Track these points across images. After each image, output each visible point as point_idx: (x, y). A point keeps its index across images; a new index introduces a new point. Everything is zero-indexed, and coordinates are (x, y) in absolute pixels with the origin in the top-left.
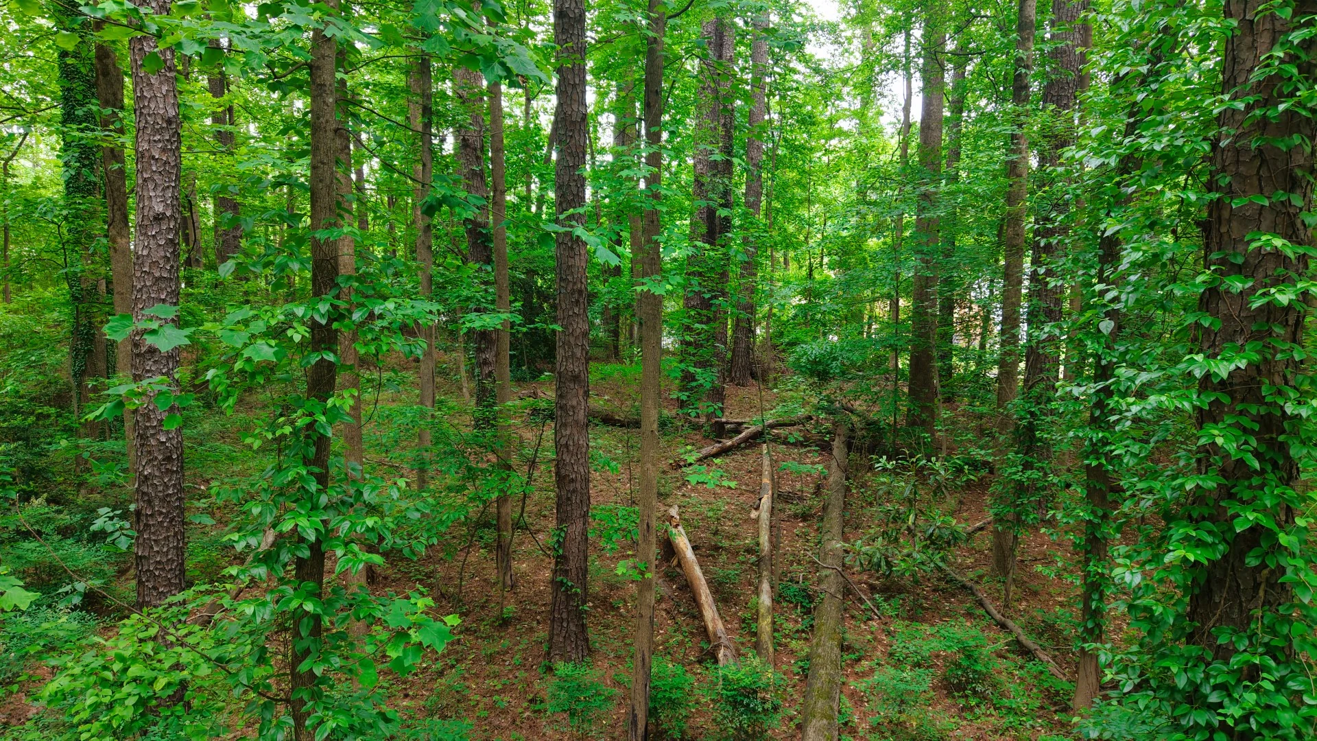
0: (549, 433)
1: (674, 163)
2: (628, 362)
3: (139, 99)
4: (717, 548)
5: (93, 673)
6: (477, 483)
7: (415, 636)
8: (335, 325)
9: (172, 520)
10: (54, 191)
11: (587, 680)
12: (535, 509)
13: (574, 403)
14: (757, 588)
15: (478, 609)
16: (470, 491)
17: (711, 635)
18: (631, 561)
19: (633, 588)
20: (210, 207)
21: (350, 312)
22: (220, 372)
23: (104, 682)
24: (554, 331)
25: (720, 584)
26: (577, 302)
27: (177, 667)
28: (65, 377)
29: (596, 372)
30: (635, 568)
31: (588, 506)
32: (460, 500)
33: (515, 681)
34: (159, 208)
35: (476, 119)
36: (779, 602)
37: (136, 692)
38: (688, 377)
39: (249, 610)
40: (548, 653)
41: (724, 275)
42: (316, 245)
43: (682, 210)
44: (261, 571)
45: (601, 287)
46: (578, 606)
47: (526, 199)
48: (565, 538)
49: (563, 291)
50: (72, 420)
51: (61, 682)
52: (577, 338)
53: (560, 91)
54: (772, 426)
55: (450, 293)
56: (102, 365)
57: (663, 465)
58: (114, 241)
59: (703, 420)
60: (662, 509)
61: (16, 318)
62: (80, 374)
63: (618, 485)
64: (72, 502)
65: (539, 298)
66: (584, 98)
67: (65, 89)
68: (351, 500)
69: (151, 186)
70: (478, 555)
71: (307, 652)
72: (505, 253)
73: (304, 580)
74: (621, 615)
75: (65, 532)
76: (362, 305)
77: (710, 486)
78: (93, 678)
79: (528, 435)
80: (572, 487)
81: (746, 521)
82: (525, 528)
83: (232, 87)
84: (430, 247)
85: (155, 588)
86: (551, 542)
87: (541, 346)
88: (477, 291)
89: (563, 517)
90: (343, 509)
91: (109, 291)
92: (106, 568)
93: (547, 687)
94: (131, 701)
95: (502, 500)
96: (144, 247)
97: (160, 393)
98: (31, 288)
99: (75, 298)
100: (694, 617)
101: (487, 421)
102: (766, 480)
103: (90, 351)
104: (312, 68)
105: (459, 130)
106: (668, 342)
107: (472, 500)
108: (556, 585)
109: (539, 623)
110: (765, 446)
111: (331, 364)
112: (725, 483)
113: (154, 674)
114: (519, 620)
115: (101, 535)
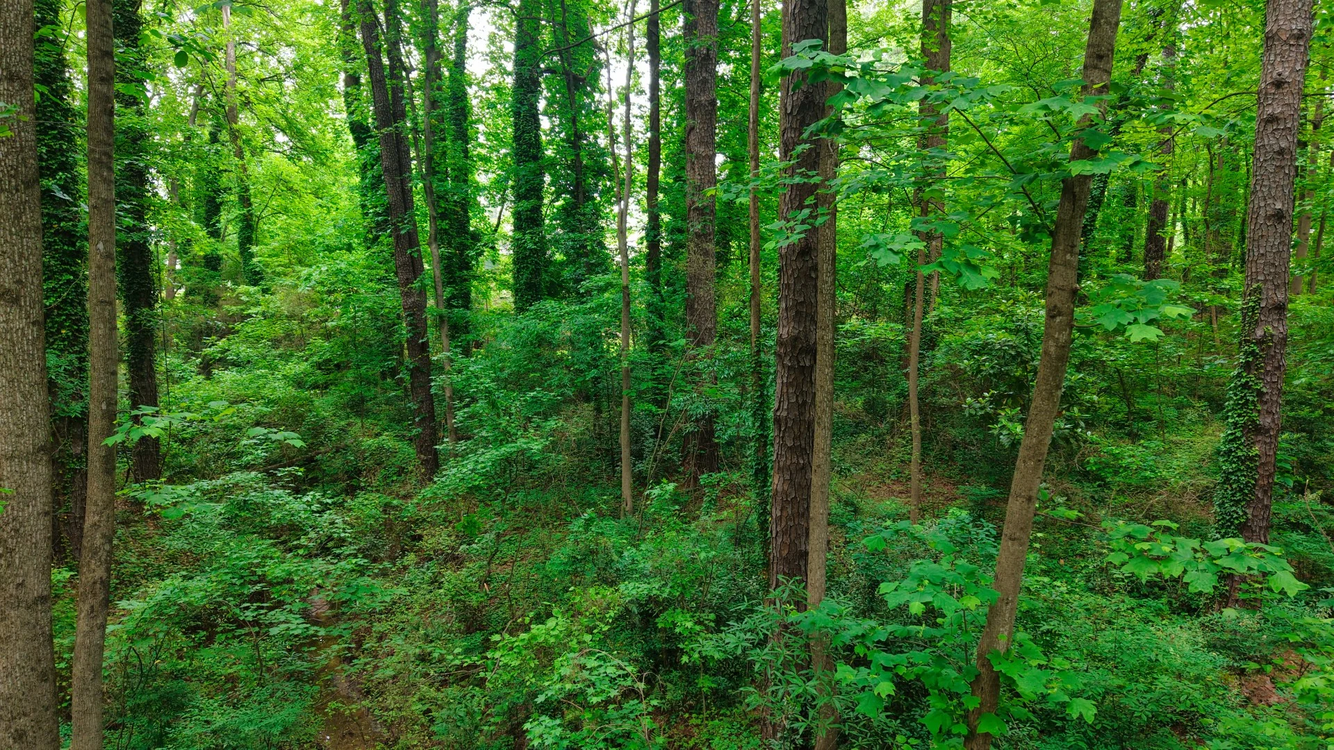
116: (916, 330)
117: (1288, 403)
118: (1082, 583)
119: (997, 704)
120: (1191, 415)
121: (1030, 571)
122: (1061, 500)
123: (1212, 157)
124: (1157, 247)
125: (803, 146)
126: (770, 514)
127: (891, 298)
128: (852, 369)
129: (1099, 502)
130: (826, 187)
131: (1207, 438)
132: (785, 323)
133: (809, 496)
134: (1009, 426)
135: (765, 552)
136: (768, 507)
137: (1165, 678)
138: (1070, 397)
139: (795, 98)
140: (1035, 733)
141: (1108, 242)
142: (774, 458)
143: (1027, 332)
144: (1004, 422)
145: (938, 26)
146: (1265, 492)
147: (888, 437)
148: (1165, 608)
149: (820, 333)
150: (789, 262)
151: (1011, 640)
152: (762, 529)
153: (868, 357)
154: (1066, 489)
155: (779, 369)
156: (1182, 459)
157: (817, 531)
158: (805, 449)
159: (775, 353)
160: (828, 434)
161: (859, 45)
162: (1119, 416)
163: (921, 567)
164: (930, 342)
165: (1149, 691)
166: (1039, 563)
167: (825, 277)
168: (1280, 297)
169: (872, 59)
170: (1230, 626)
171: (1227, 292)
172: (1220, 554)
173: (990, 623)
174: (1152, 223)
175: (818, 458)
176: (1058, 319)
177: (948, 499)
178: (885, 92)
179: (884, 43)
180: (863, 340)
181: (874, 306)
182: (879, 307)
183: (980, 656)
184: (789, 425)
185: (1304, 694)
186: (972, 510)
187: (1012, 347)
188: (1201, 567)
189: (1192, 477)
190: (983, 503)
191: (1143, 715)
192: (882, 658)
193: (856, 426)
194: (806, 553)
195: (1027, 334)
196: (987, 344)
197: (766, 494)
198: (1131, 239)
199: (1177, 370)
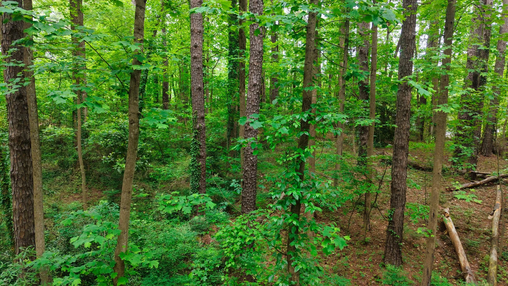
0: (389, 170)
1: (457, 54)
2: (427, 142)
3: (252, 45)
4: (468, 230)
5: (229, 232)
6: (358, 187)
7: (332, 241)
8: (309, 122)
9: (253, 186)
10: (225, 78)
11: (401, 274)
12: (381, 200)
13: (401, 158)
14: (489, 252)
15: (355, 236)
16: (355, 190)
17: (463, 268)
18: (425, 228)
19: (424, 241)
20: (269, 81)
21: (315, 117)
22: (271, 137)
23: (231, 236)
24: (394, 128)
25: (469, 246)
26: (405, 115)
27: (252, 235)
28: (225, 137)
29: (412, 145)
30: (427, 232)
31: (405, 202)
32: (350, 192)
33: (369, 268)
34: (255, 82)
35: (366, 42)
36: (501, 260)
37: (240, 241)
38: (458, 151)
39: (275, 220)
40: (384, 260)
41: (481, 104)
42: (304, 92)
43: (459, 74)
44: (280, 207)
45: (416, 110)
46: (398, 243)
47: (385, 73)
48: (393, 214)
49: (399, 110)
50: (227, 151)
51: (220, 233)
52: (404, 130)
53: (404, 28)
54: (503, 177)
55: (351, 111)
56: (235, 134)
57: (442, 189)
58: (241, 93)
59: (465, 171)
60: (441, 208)
61: (213, 118)
62: (229, 136)
63: (419, 195)
64: (225, 177)
65: (387, 114)
66: (414, 29)
67: (230, 44)
68: (311, 186)
69: (253, 75)
70: (356, 215)
71: (293, 239)
72: (374, 95)
73: (293, 213)
74: (418, 251)
75: (223, 186)
76: (319, 115)
77: (468, 201)
78: (229, 234)
79: (380, 170)
80: (398, 193)
81: (485, 220)
82: (377, 207)
83: (279, 39)
84: (344, 93)
85: (247, 208)
86: (387, 214)
87: (387, 134)
88: (362, 111)
89: (393, 205)
90: (308, 189)
91: (239, 110)
92: (233, 199)
93: (383, 273)
94: (239, 244)
95: (367, 195)
96: (250, 95)
97: (252, 143)
98: (217, 109)
99: (229, 112)
100: (454, 259)
101: (362, 162)
102: (498, 202)
103: (232, 129)
104: (307, 28)
105: (359, 47)
106: (449, 134)
107: (355, 193)
108: (389, 233)
109: (380, 246)
110: (498, 186)
111: (307, 136)
112: (476, 201)
113: (246, 236)
114: (372, 243)
115: (233, 188)
116: (79, 130)
117: (208, 147)
118: (152, 218)
119: (124, 273)
120: (182, 154)
121: (133, 219)
122: (142, 190)
123: (180, 68)
124: (166, 98)
125: (13, 49)
126: (13, 220)
127: (66, 117)
128: (51, 149)
129: (155, 188)
130: (27, 68)
131: (187, 161)
132: (12, 130)
133: (33, 208)
134: (120, 165)
135: (12, 238)
136: (12, 217)
137: (180, 245)
138: (141, 152)
139: (7, 26)
140: (139, 278)
141: (150, 95)
142: (13, 194)
143: (124, 129)
144: (118, 164)
145: (76, 6)
146: (204, 176)
147: (70, 176)
148: (179, 220)
149: (31, 134)
150: (11, 102)
151: (127, 247)
152: (9, 228)
153: (59, 143)
154: (143, 186)
155: (12, 152)
156: (179, 169)
157: (39, 223)
158: (29, 187)
159: (8, 144)
160: (40, 179)
161: (40, 7)
162: (159, 157)
163: (88, 227)
164: (86, 135)
165: (176, 250)
166: (136, 215)
167: (31, 109)
168: (202, 114)
169: (44, 15)
170: (198, 221)
171: (188, 113)
172: (192, 199)
173: (118, 243)
174: (164, 89)
175: (36, 190)
176: (133, 125)
177: (99, 197)
178: (53, 30)
179: (52, 8)
180: (55, 136)
181: (59, 121)
182: (61, 121)
183: (116, 256)
184: (20, 177)
185: (218, 237)
186: (109, 200)
187: (119, 135)
188: (187, 205)
189: (183, 175)
190: (113, 196)
191: (174, 259)
192: (75, 269)
193: (55, 173)
194: (34, 234)
195: (124, 130)
196: (109, 134)
197: (10, 211)
198: (158, 95)
199: (176, 140)
